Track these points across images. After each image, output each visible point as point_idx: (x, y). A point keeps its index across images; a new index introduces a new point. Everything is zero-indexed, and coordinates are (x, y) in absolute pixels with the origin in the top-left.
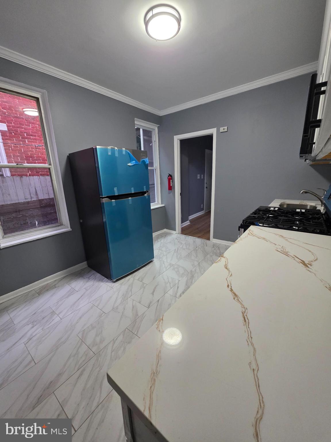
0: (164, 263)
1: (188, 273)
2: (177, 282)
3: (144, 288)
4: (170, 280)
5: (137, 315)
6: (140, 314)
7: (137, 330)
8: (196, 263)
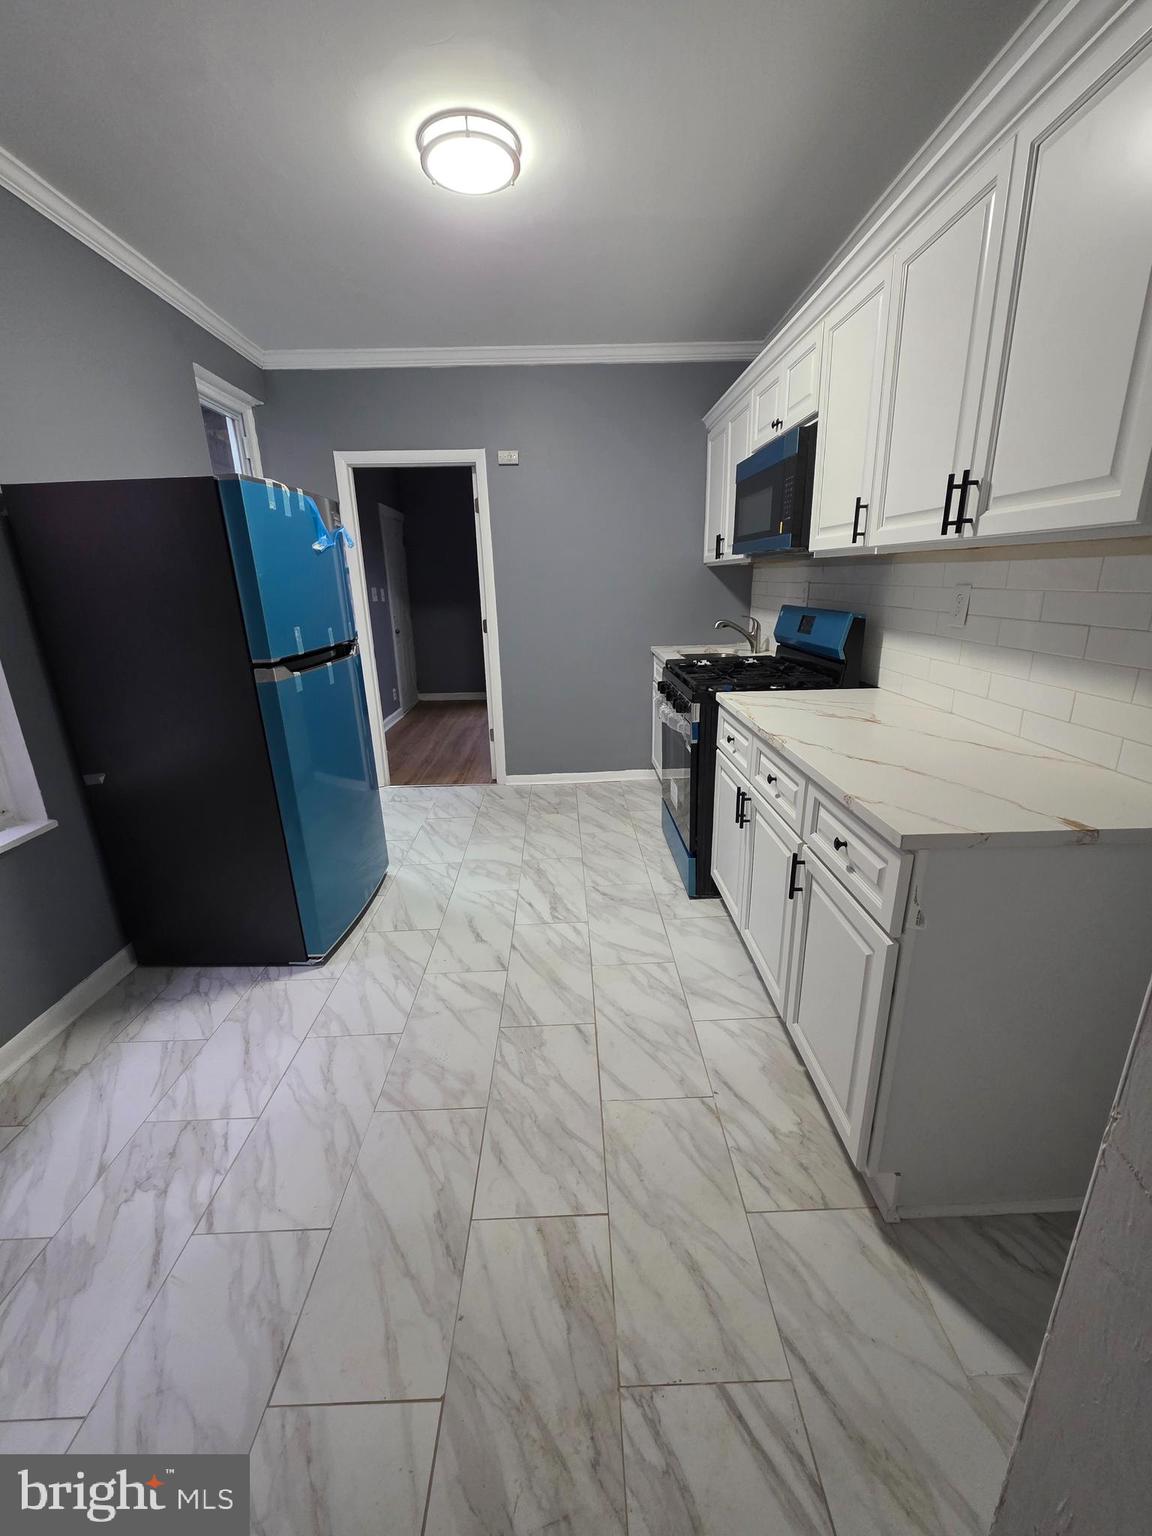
0: (428, 869)
1: (521, 867)
2: (514, 895)
3: (439, 937)
4: (493, 898)
5: (496, 995)
6: (499, 989)
7: (531, 1018)
8: (519, 843)
